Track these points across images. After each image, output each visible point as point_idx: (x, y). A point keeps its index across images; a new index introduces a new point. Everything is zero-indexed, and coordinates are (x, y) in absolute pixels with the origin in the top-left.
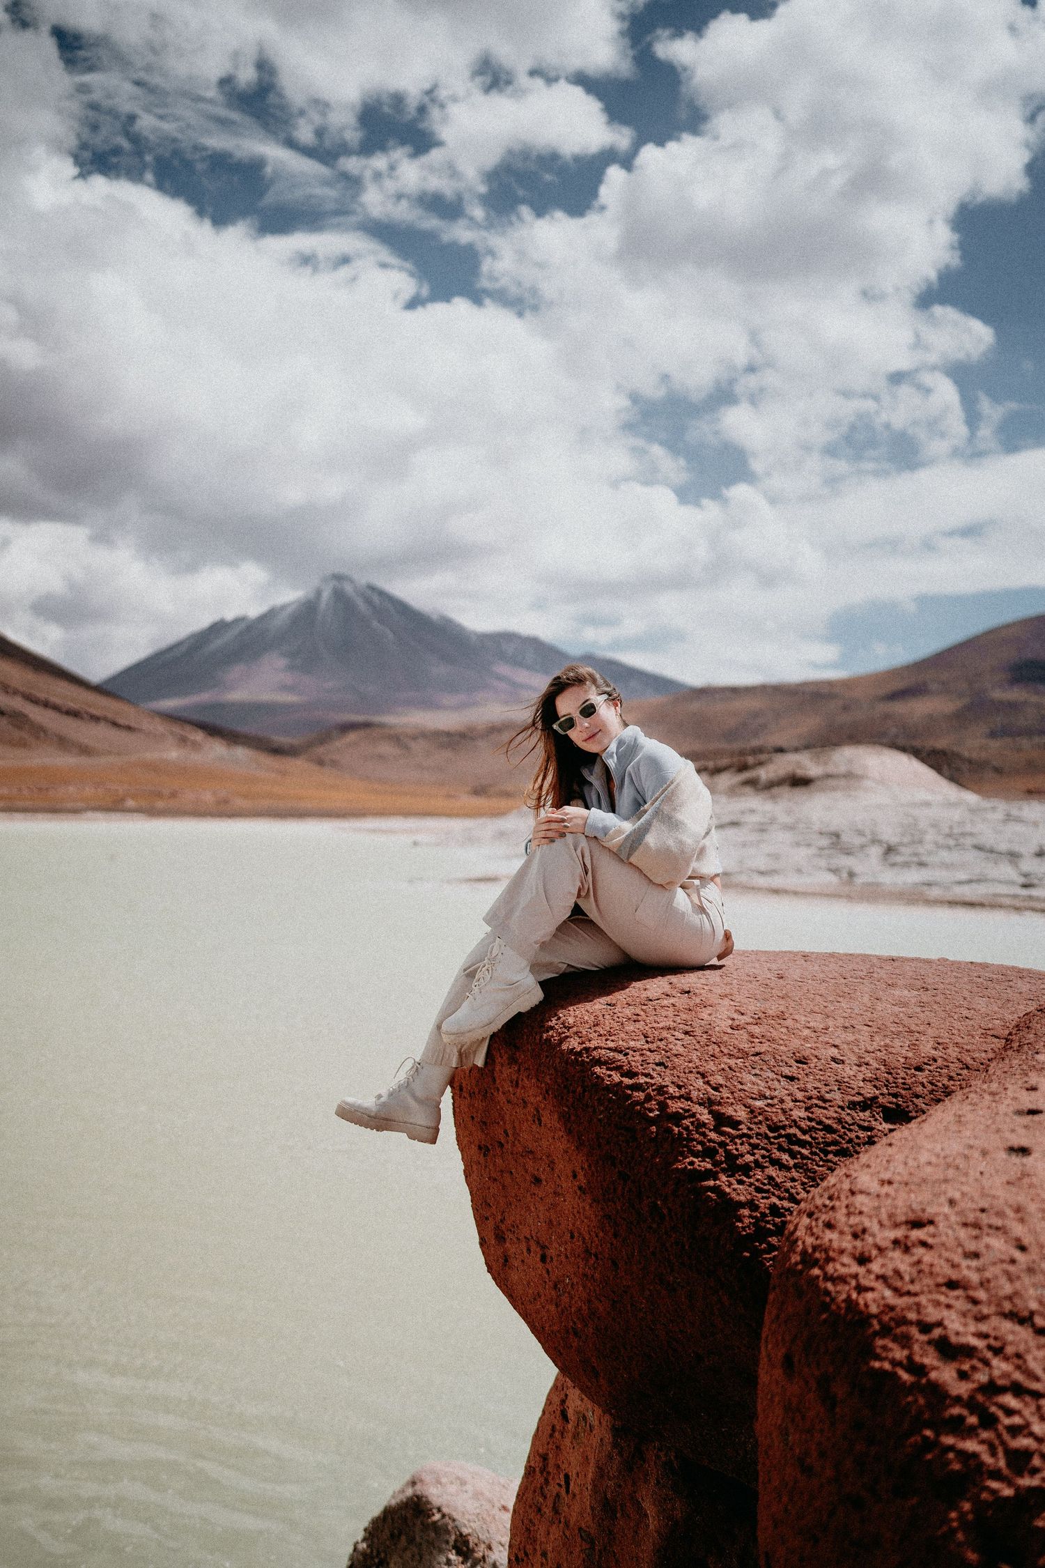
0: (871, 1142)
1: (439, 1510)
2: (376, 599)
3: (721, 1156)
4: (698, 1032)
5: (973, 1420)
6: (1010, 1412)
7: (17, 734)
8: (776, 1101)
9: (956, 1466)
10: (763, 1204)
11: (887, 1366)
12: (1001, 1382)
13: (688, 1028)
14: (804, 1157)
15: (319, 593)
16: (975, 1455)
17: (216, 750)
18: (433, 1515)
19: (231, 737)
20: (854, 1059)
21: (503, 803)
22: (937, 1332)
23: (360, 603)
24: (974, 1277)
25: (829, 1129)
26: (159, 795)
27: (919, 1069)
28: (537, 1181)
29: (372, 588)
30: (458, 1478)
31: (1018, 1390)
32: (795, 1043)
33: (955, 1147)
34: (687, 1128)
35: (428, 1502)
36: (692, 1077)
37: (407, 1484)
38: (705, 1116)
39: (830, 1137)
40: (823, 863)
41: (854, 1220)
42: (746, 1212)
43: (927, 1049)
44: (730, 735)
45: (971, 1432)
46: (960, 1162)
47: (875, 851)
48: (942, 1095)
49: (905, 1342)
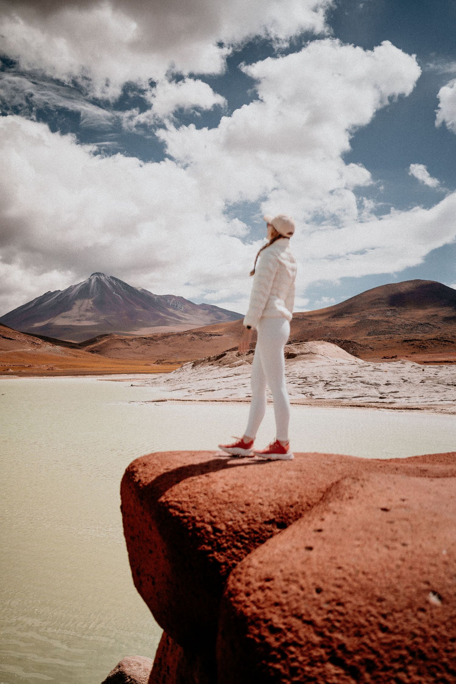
0: (271, 536)
1: (129, 677)
2: (114, 283)
3: (215, 545)
4: (209, 494)
5: (279, 656)
6: (292, 653)
8: (236, 522)
9: (272, 674)
10: (230, 563)
11: (251, 636)
12: (289, 641)
13: (206, 492)
14: (246, 544)
15: (90, 280)
16: (278, 670)
17: (48, 347)
18: (127, 679)
19: (55, 342)
20: (267, 503)
21: (169, 367)
22: (270, 623)
23: (107, 284)
24: (284, 601)
25: (256, 532)
26: (24, 367)
27: (292, 506)
28: (151, 552)
29: (113, 278)
30: (138, 663)
31: (295, 644)
32: (246, 498)
33: (288, 547)
34: (202, 533)
35: (125, 674)
36: (205, 513)
37: (116, 667)
38: (209, 528)
39: (256, 536)
40: (300, 390)
41: (248, 578)
42: (224, 567)
43: (295, 498)
45: (277, 661)
46: (288, 554)
47: (322, 384)
48: (298, 516)
49: (259, 627)
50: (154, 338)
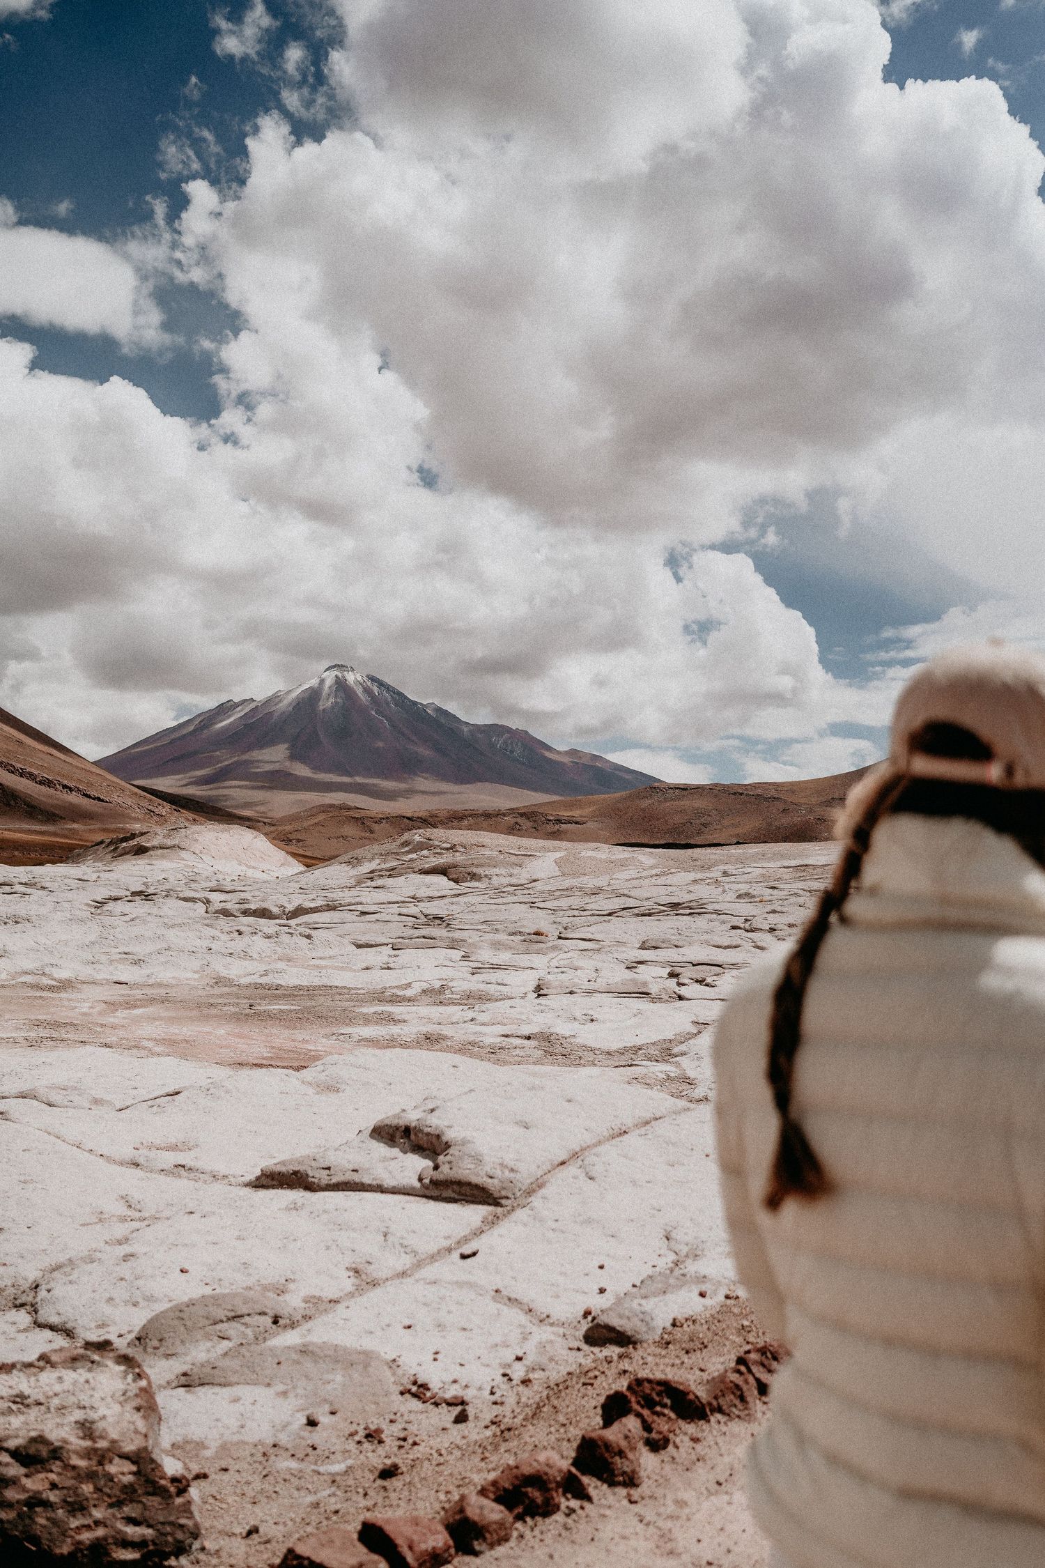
2: (375, 690)
15: (322, 681)
23: (359, 691)
29: (373, 679)
50: (430, 819)
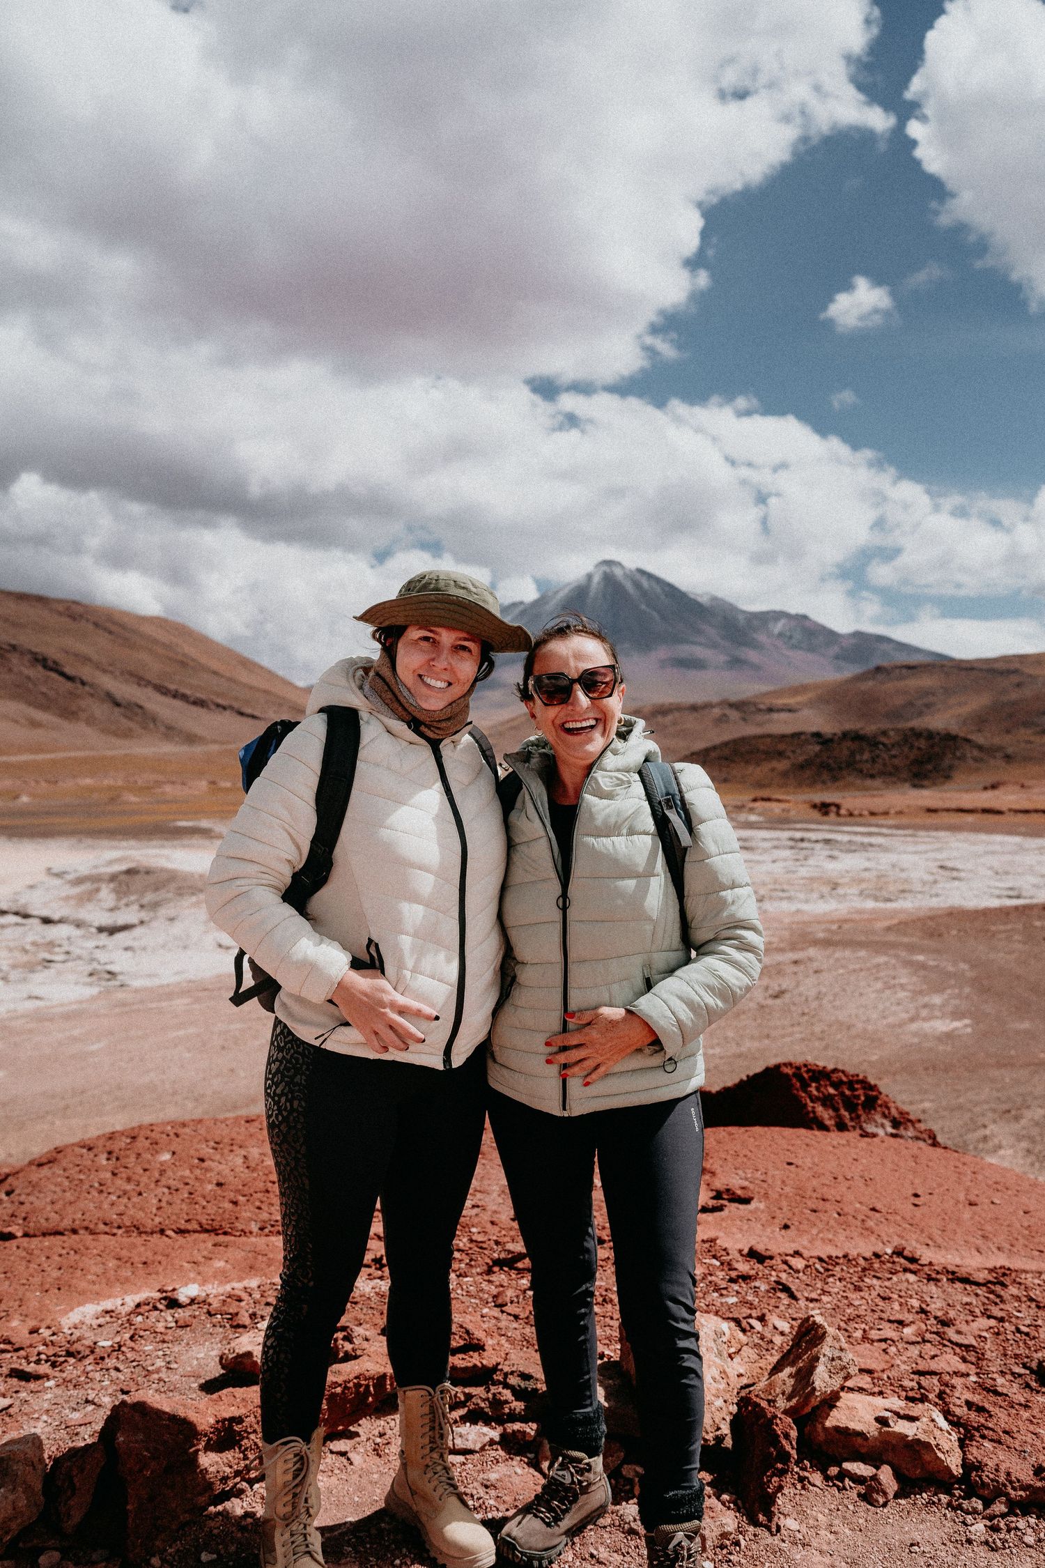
2: (645, 583)
7: (125, 723)
15: (590, 578)
23: (629, 586)
29: (641, 572)
44: (895, 714)
